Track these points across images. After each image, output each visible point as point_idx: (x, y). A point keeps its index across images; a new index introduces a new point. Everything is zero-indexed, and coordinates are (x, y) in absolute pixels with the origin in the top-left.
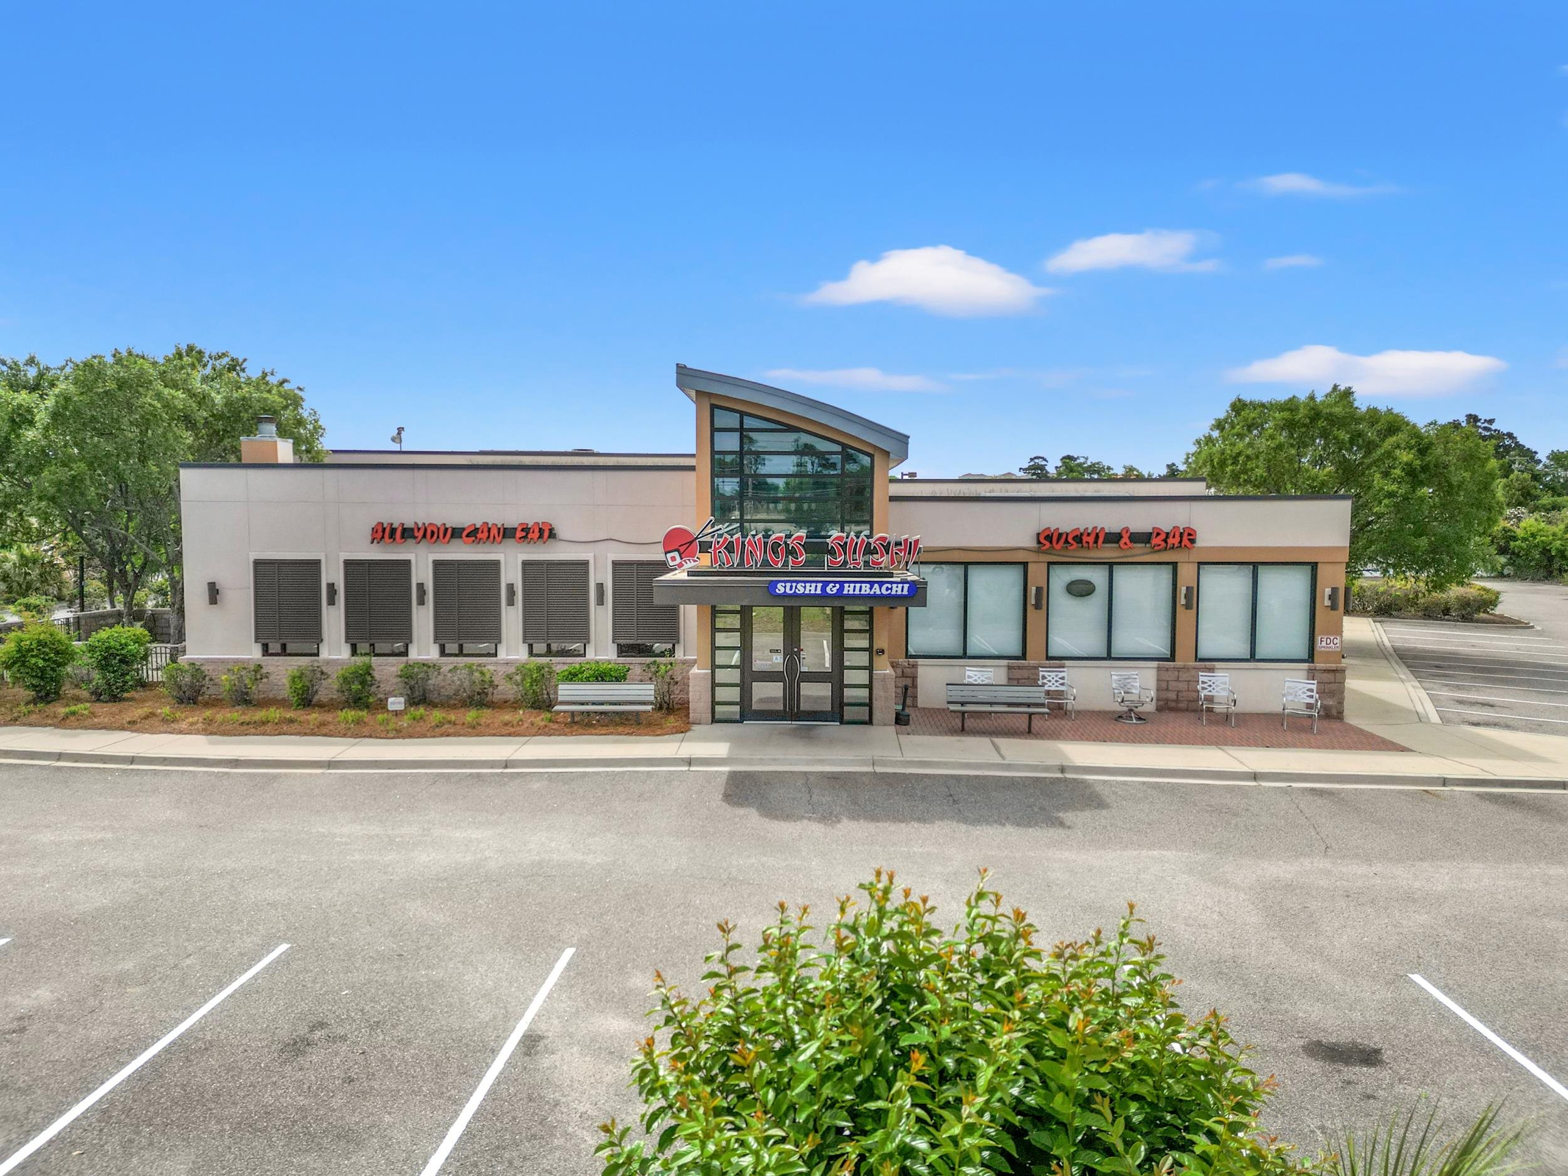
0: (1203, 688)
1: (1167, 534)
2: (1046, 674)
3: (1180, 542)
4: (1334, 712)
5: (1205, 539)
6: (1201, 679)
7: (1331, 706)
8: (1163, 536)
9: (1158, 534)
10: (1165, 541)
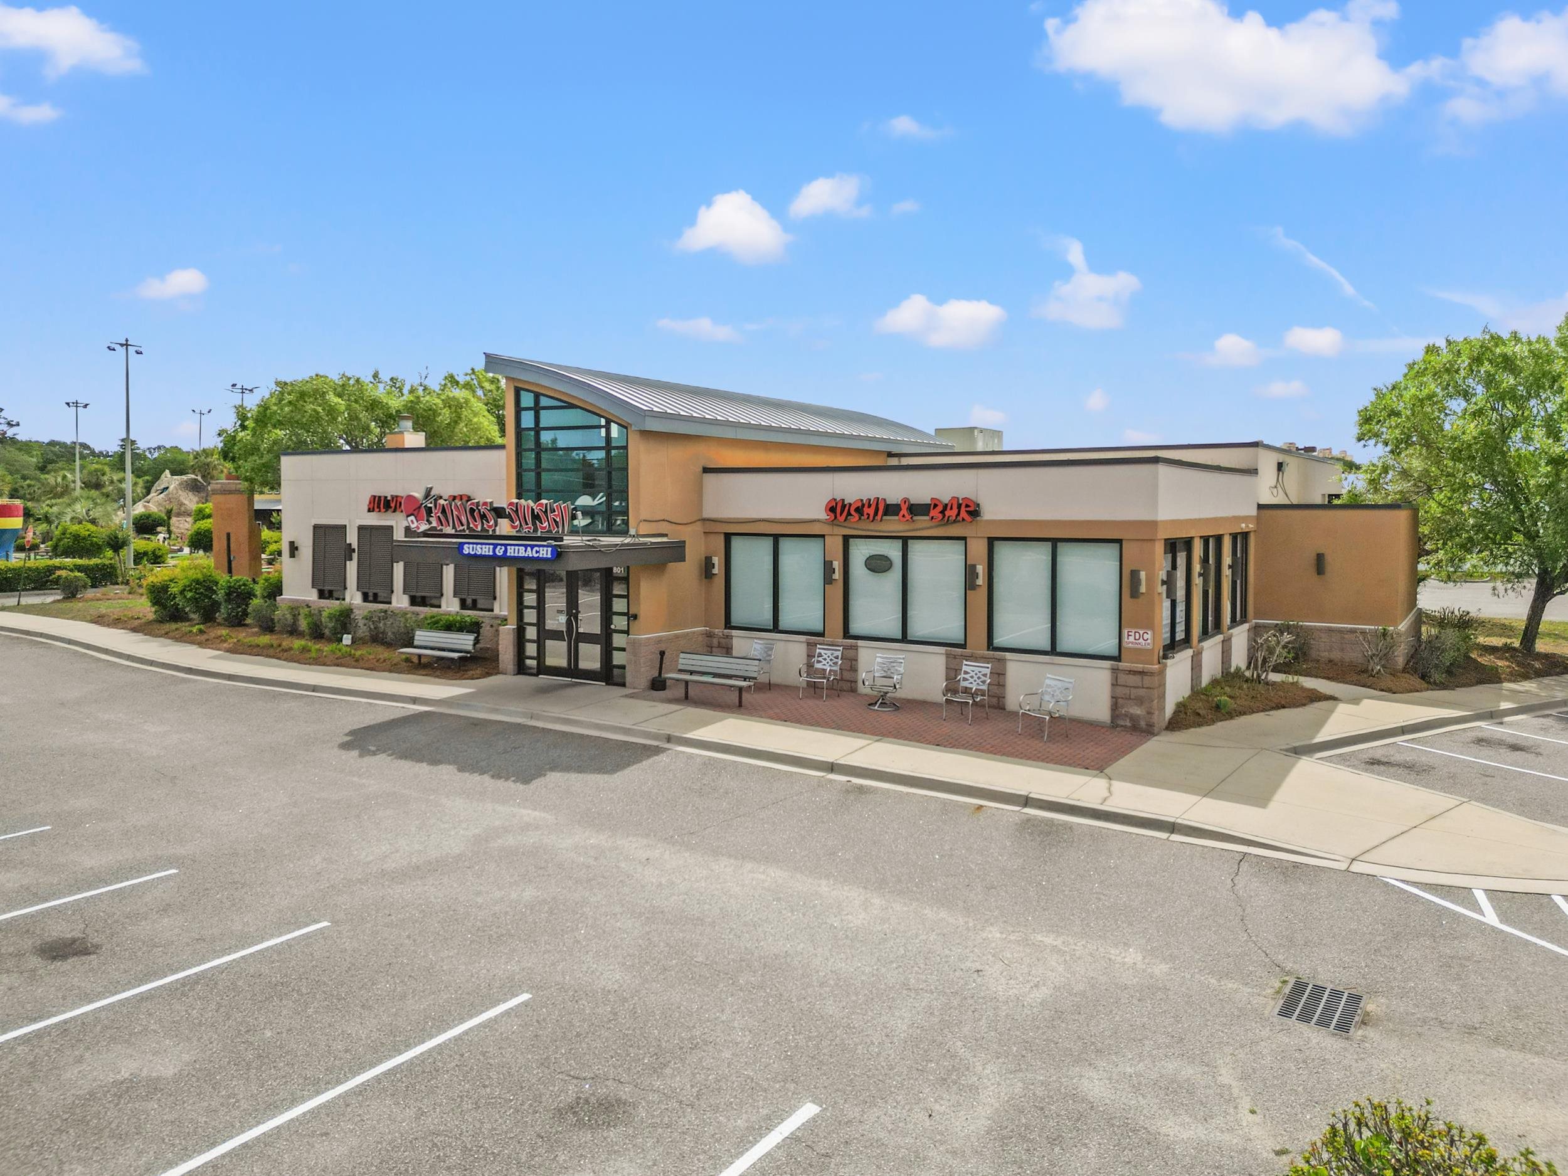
0: (965, 679)
1: (946, 505)
2: (823, 652)
3: (958, 514)
4: (1143, 724)
5: (990, 512)
6: (964, 668)
7: (1139, 716)
8: (940, 508)
9: (936, 506)
10: (942, 512)
